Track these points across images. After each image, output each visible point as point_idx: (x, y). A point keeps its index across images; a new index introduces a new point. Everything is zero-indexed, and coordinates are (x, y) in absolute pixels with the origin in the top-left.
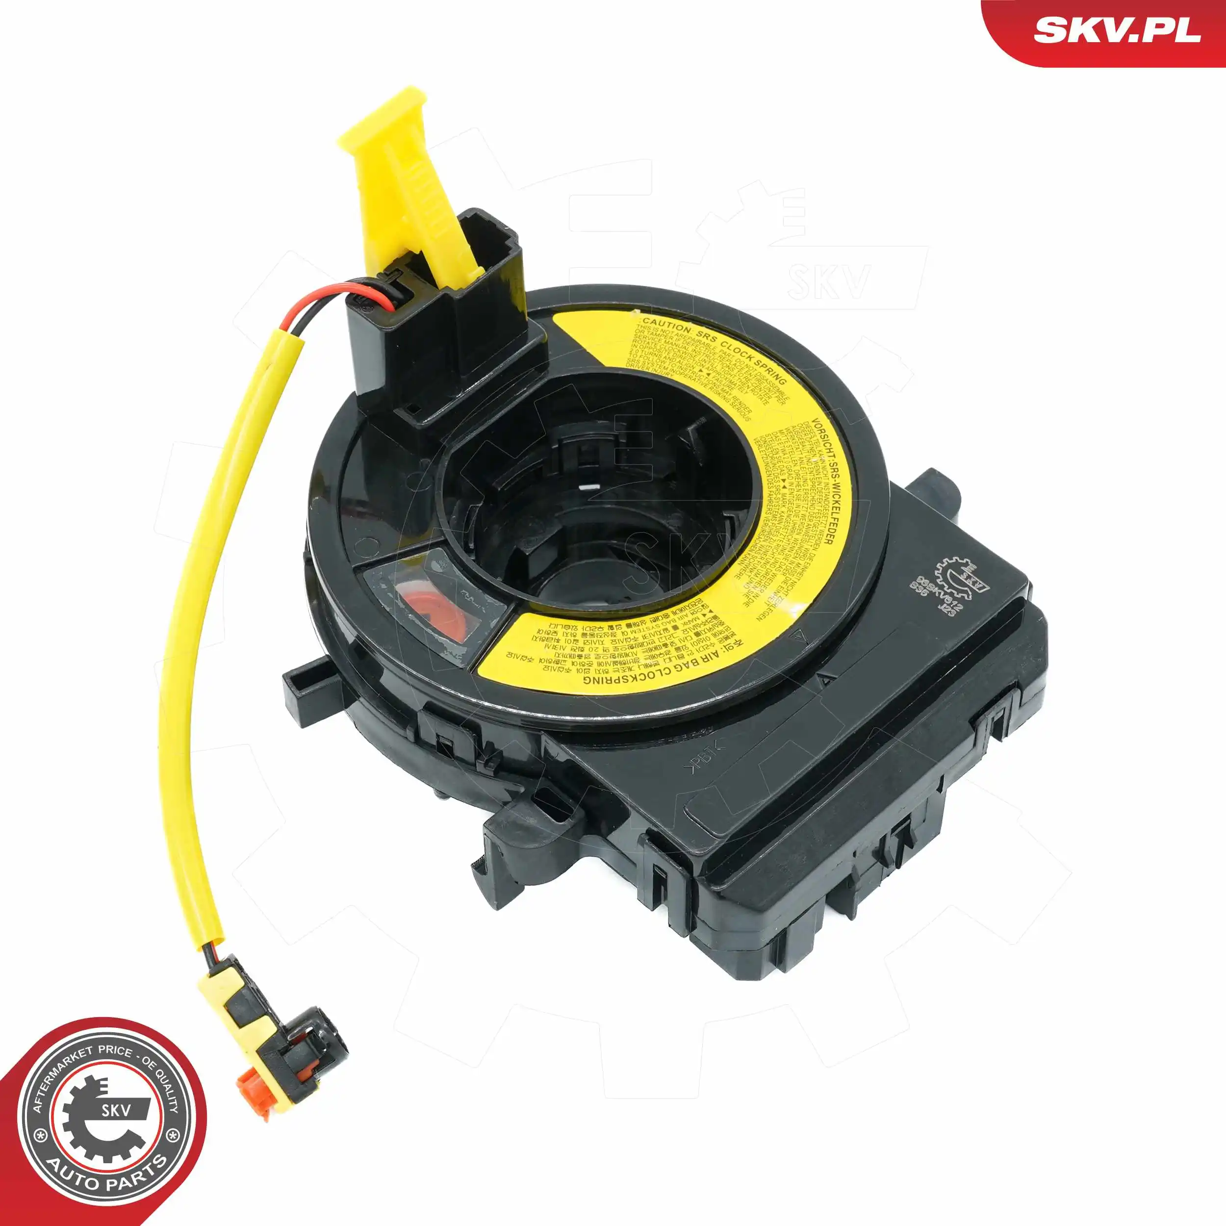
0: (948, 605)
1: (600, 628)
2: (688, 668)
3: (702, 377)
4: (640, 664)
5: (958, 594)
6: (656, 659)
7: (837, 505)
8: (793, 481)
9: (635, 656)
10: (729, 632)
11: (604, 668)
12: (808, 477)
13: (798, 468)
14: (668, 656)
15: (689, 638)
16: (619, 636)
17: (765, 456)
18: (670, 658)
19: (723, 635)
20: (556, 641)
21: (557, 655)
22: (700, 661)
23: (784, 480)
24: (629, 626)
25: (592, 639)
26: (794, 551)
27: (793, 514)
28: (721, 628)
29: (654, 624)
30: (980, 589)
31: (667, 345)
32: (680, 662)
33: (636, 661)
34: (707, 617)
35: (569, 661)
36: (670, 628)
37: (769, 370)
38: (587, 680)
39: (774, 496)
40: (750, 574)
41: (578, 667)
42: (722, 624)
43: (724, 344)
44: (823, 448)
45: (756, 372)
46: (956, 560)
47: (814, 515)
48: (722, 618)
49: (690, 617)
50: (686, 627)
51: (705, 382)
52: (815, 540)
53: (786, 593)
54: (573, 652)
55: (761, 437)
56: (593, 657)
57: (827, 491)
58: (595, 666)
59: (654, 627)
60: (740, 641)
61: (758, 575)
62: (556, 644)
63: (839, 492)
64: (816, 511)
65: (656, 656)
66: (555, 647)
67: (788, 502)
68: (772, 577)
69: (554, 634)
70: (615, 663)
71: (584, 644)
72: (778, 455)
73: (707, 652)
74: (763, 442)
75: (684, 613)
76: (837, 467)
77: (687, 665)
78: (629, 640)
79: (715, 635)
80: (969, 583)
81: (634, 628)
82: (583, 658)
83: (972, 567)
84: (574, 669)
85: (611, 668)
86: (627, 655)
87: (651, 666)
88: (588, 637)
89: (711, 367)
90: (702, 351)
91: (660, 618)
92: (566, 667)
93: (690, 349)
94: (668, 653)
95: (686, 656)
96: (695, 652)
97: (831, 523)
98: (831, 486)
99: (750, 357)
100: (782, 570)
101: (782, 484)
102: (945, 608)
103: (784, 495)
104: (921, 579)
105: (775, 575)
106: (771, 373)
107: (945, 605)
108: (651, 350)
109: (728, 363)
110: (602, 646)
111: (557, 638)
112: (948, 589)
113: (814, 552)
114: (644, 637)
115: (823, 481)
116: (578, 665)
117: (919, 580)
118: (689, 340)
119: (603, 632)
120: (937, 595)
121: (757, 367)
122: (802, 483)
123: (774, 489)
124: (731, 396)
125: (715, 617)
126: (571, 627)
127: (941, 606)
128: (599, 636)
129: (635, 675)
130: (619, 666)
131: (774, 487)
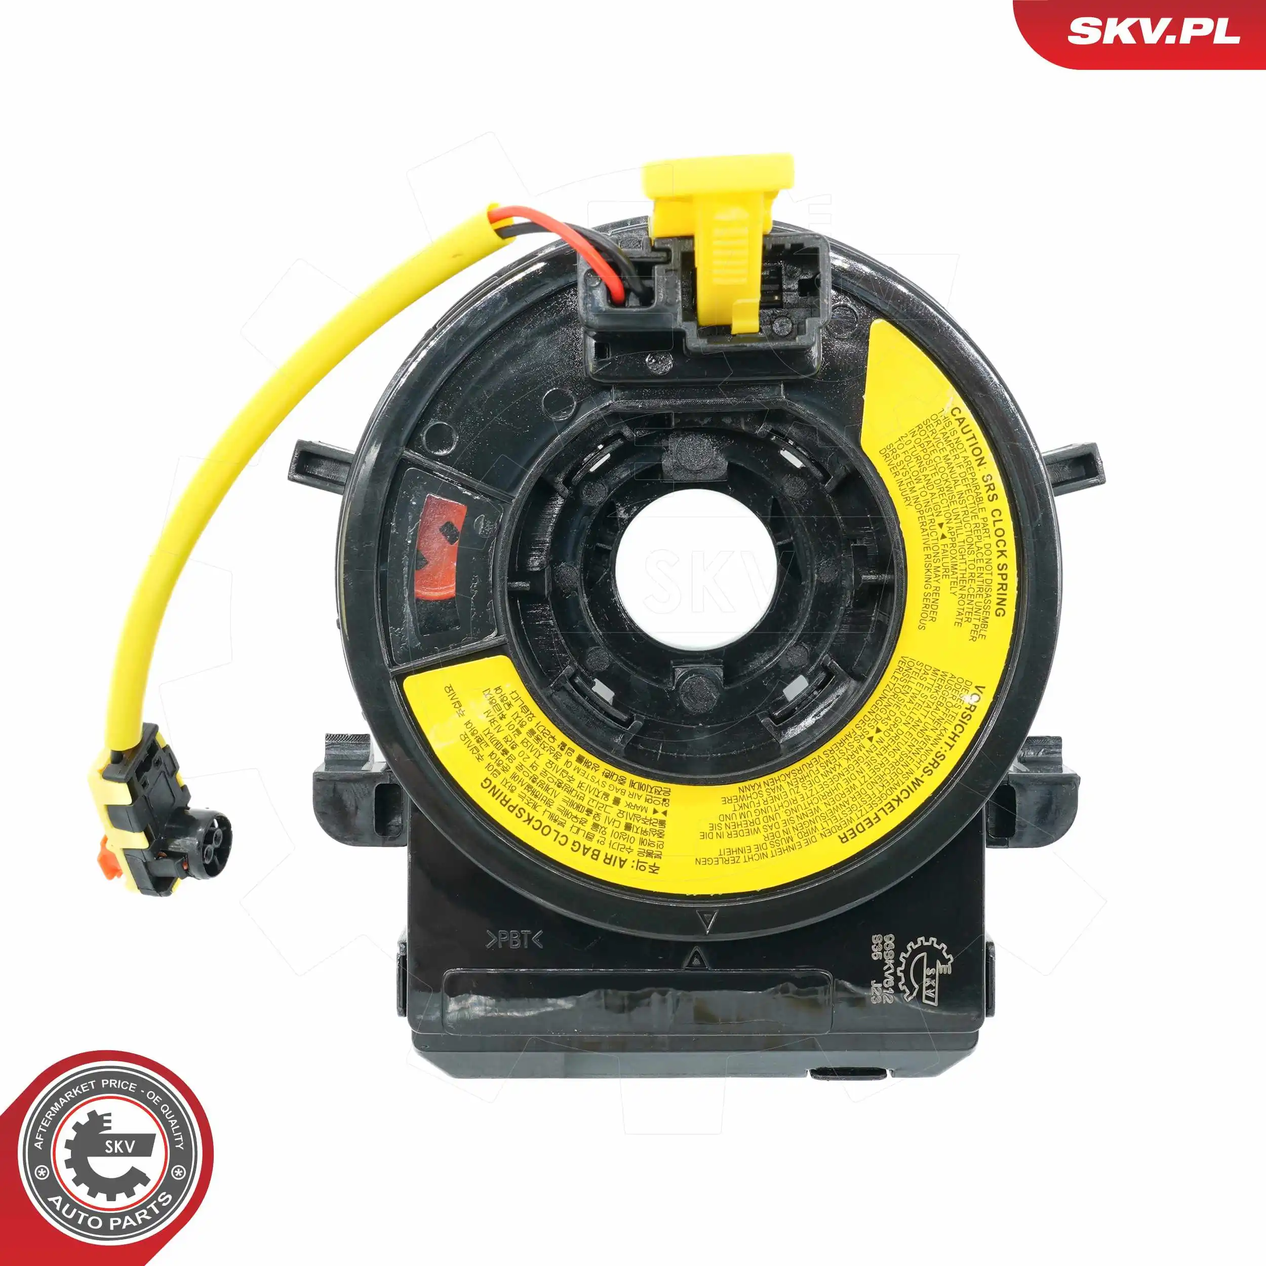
0: (883, 987)
1: (553, 738)
2: (584, 854)
3: (934, 534)
4: (549, 809)
5: (903, 985)
6: (566, 818)
7: (895, 804)
8: (886, 739)
9: (552, 797)
10: (659, 850)
11: (515, 784)
12: (903, 749)
13: (905, 729)
14: (580, 826)
15: (617, 824)
16: (561, 763)
17: (891, 686)
18: (579, 829)
19: (649, 848)
20: (501, 715)
21: (486, 732)
22: (602, 857)
23: (878, 731)
24: (580, 759)
25: (534, 743)
26: (801, 821)
27: (846, 777)
28: (655, 839)
29: (603, 779)
30: (928, 998)
31: (944, 461)
32: (584, 842)
33: (549, 803)
34: (656, 816)
35: (492, 748)
36: (611, 799)
37: (1003, 586)
38: (487, 784)
39: (851, 740)
40: (737, 808)
41: (493, 762)
42: (661, 835)
43: (996, 513)
44: (951, 728)
45: (989, 577)
46: (943, 948)
47: (863, 796)
48: (668, 830)
49: (641, 802)
50: (627, 809)
51: (930, 543)
52: (834, 825)
53: (747, 860)
54: (503, 742)
55: (912, 660)
56: (516, 763)
57: (903, 780)
58: (508, 775)
59: (600, 783)
60: (658, 868)
61: (743, 817)
62: (497, 719)
63: (913, 792)
64: (870, 793)
65: (570, 814)
66: (492, 721)
67: (856, 758)
68: (753, 830)
69: (506, 706)
70: (529, 787)
71: (522, 742)
72: (903, 697)
73: (616, 853)
74: (908, 666)
75: (640, 792)
76: (939, 762)
77: (586, 850)
78: (565, 774)
79: (642, 842)
80: (926, 982)
81: (581, 766)
82: (506, 756)
83: (947, 969)
84: (487, 760)
85: (520, 789)
86: (547, 789)
87: (555, 821)
88: (533, 737)
89: (954, 530)
90: (968, 502)
91: (615, 777)
92: (481, 752)
93: (959, 488)
94: (583, 822)
95: (595, 839)
96: (607, 843)
97: (868, 819)
98: (912, 779)
99: (1002, 552)
100: (770, 831)
101: (872, 733)
102: (876, 988)
103: (862, 747)
104: (891, 939)
105: (757, 831)
106: (1001, 591)
107: (880, 985)
108: (922, 454)
109: (976, 539)
110: (536, 759)
111: (504, 713)
112: (901, 971)
113: (818, 837)
114: (581, 785)
115: (912, 766)
116: (495, 760)
117: (886, 938)
118: (970, 477)
119: (551, 744)
120: (885, 968)
121: (996, 571)
122: (890, 749)
123: (859, 732)
124: (936, 584)
125: (662, 823)
126: (529, 713)
127: (875, 983)
128: (542, 746)
129: (533, 817)
130: (529, 794)
131: (861, 731)
